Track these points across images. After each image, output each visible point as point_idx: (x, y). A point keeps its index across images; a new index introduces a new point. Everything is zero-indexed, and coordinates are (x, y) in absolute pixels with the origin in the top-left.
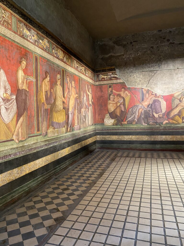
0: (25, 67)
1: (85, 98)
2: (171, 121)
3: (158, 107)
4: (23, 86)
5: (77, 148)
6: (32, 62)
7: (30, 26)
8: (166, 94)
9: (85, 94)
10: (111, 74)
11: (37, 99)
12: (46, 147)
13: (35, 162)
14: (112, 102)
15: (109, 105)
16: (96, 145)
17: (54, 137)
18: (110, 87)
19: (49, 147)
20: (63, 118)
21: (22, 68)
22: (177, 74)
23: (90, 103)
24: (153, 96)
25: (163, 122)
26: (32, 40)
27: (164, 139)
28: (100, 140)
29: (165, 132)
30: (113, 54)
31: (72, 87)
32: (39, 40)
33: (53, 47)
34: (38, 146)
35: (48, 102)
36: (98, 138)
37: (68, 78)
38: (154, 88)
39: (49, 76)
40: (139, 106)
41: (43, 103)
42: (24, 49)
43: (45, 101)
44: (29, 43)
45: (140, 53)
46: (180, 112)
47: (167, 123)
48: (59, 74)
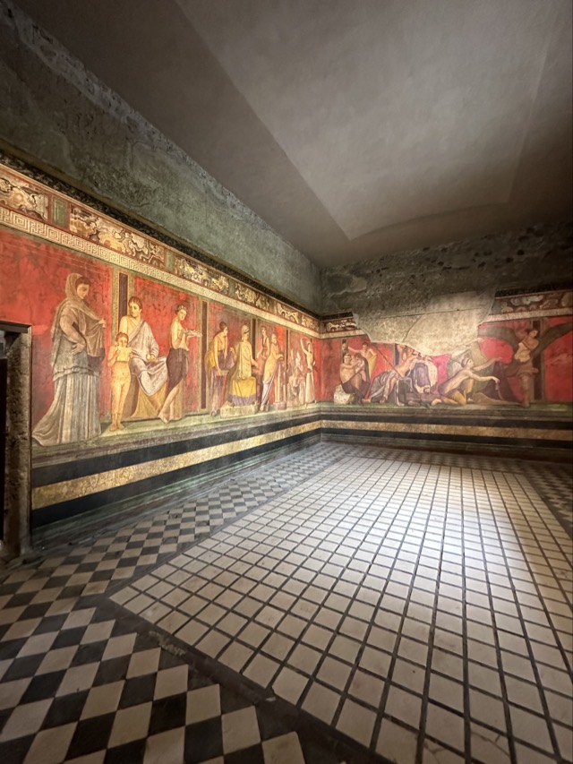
0: (184, 318)
1: (298, 360)
2: (446, 400)
3: (423, 375)
4: (179, 345)
5: (277, 437)
6: (197, 311)
8: (436, 353)
9: (298, 353)
10: (345, 321)
11: (204, 362)
13: (195, 452)
14: (347, 366)
15: (342, 370)
16: (320, 435)
17: (231, 419)
18: (344, 342)
19: (222, 432)
21: (179, 320)
22: (456, 319)
23: (310, 367)
24: (414, 357)
25: (431, 402)
26: (199, 280)
27: (434, 431)
28: (326, 427)
29: (436, 418)
30: (349, 291)
31: (271, 343)
32: (210, 279)
33: (236, 287)
34: (202, 429)
35: (224, 366)
36: (324, 424)
37: (264, 331)
38: (416, 343)
39: (226, 328)
40: (391, 373)
41: (214, 368)
42: (183, 293)
43: (218, 365)
44: (193, 284)
45: (392, 287)
46: (462, 384)
47: (438, 403)
48: (246, 324)
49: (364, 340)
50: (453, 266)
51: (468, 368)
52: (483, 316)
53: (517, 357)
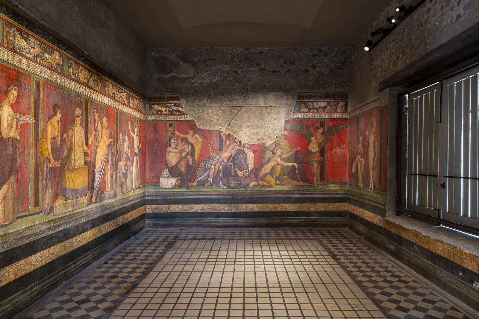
0: (14, 101)
1: (126, 144)
2: (260, 182)
3: (243, 160)
4: (9, 133)
5: (108, 228)
6: (29, 91)
7: (28, 31)
8: (254, 142)
9: (126, 137)
10: (172, 105)
11: (36, 152)
12: (50, 233)
13: (27, 259)
14: (173, 150)
15: (168, 154)
16: (145, 221)
17: (65, 215)
18: (171, 125)
19: (55, 232)
20: (84, 180)
21: (9, 102)
22: (269, 114)
23: (136, 151)
24: (235, 144)
25: (249, 184)
26: (31, 55)
27: (251, 209)
28: (151, 212)
29: (253, 198)
31: (102, 126)
32: (43, 54)
33: (70, 64)
34: (34, 231)
35: (57, 156)
36: (149, 208)
37: (96, 113)
38: (237, 132)
39: (60, 111)
40: (216, 158)
41: (47, 158)
42: (14, 70)
43: (51, 154)
44: (24, 60)
45: (217, 79)
46: (273, 169)
47: (254, 185)
48: (79, 107)
49: (191, 126)
50: (268, 68)
51: (277, 156)
52: (288, 113)
53: (310, 148)
